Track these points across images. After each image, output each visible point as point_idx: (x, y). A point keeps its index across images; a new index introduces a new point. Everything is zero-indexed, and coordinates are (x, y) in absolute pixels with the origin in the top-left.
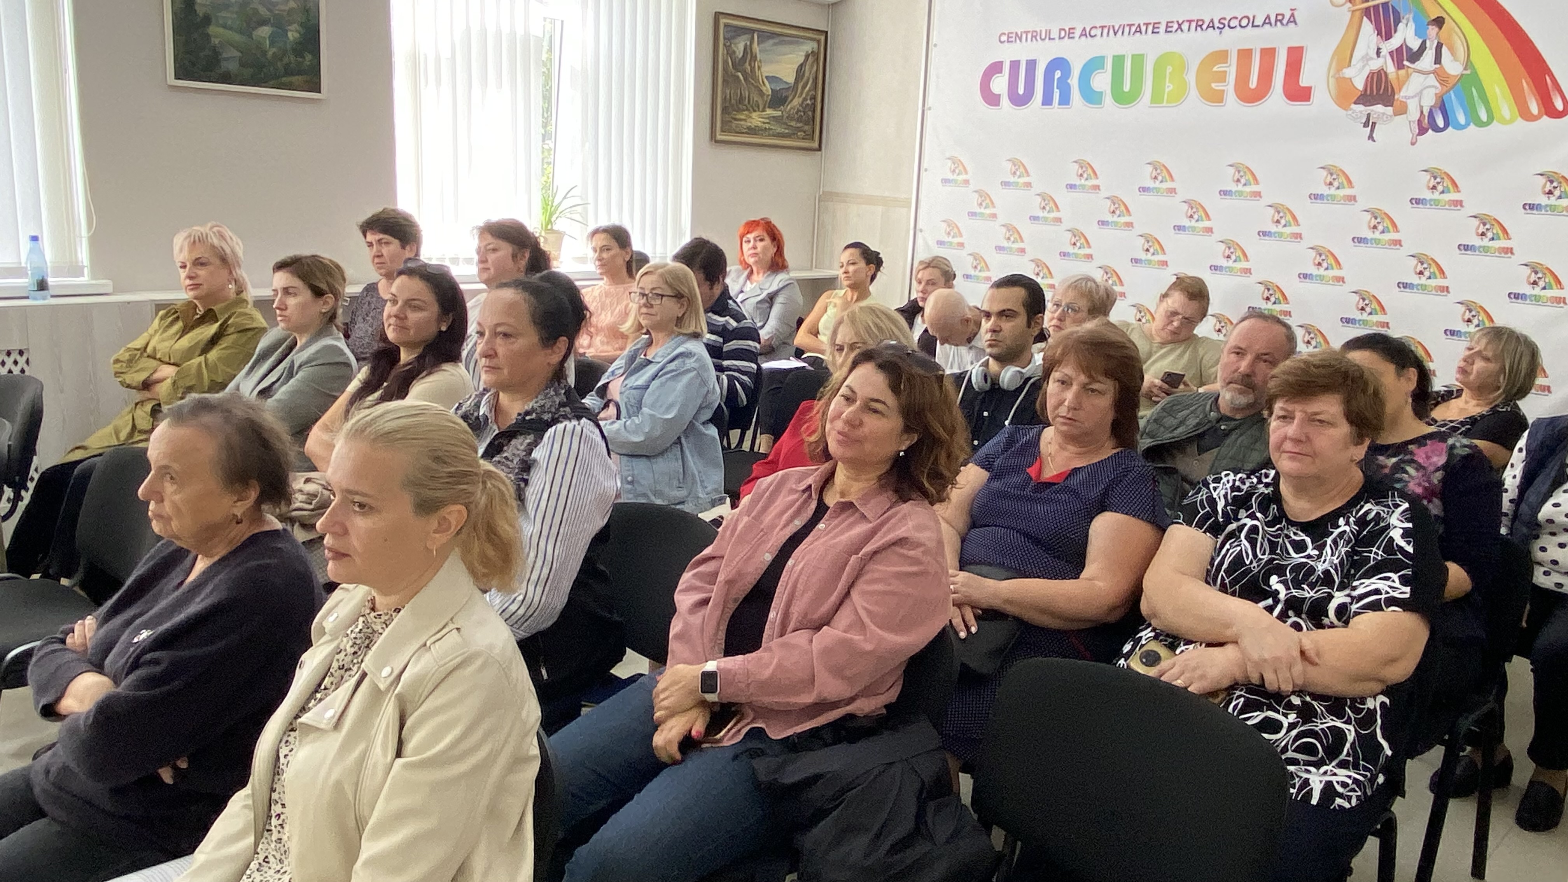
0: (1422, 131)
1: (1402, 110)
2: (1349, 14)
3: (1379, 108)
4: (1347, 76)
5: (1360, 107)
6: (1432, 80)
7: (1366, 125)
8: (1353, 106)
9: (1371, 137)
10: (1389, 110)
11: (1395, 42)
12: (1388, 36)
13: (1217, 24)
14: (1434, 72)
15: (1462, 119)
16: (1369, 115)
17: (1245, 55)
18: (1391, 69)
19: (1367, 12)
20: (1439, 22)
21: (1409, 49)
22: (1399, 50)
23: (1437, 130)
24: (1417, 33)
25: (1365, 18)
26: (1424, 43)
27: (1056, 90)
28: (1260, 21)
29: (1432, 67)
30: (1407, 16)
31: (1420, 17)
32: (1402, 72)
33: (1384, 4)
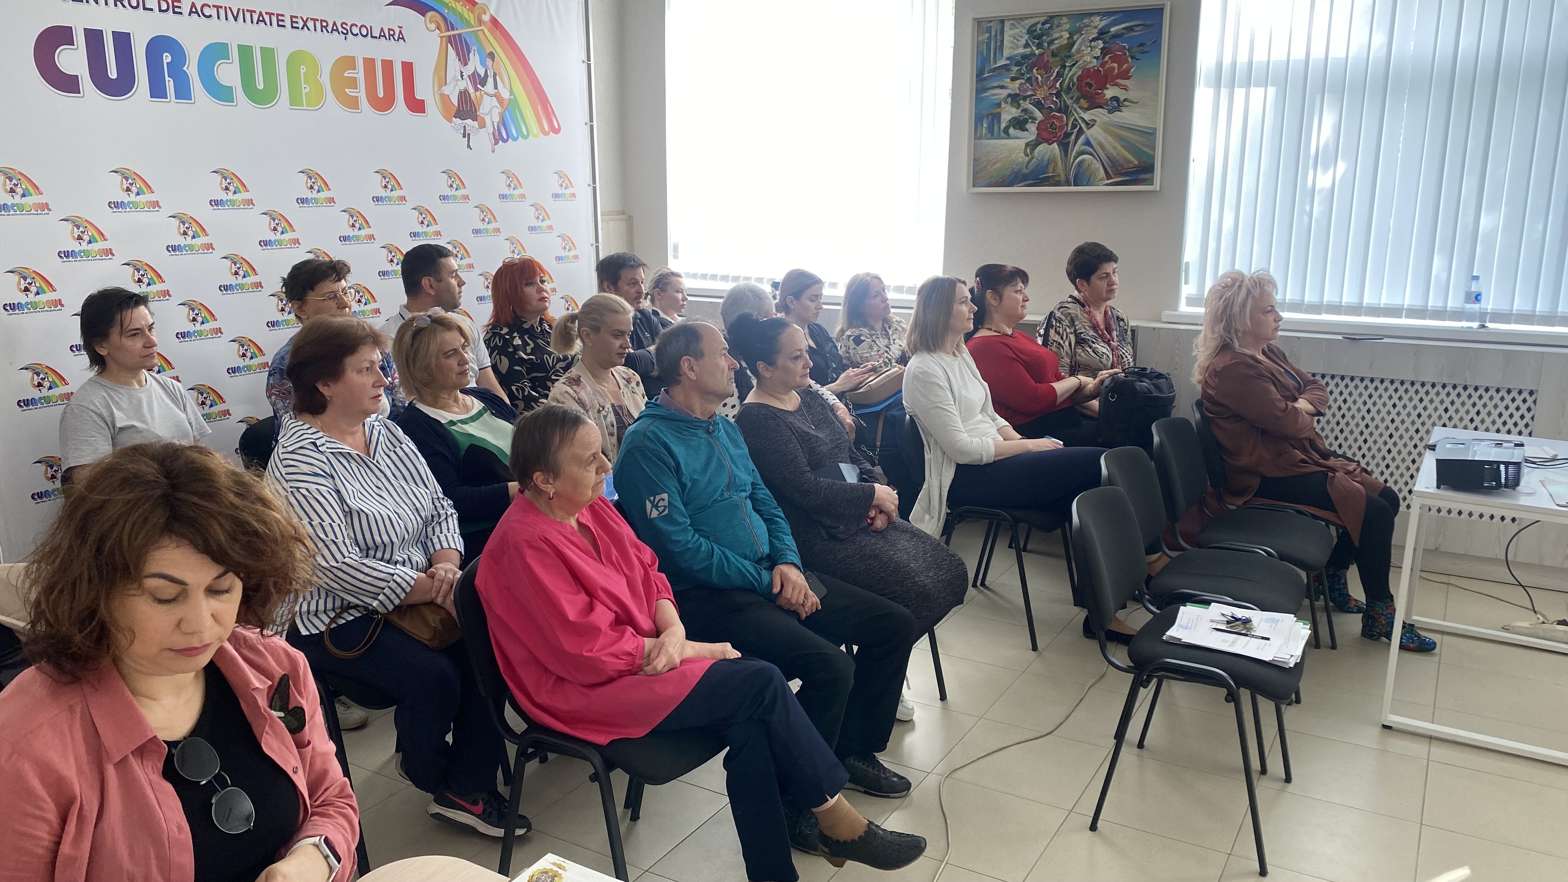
0: (496, 143)
1: (482, 125)
2: (439, 39)
3: (469, 121)
4: (446, 93)
5: (458, 120)
6: (494, 101)
7: (464, 137)
8: (454, 119)
9: (469, 146)
10: (475, 124)
11: (469, 69)
12: (466, 64)
13: (340, 29)
14: (495, 95)
15: (515, 134)
16: (465, 127)
17: (369, 63)
18: (471, 90)
19: (450, 39)
21: (479, 75)
22: (474, 74)
23: (505, 141)
24: (483, 64)
25: (450, 47)
26: (486, 71)
27: (167, 78)
28: (376, 33)
29: (493, 91)
30: (474, 48)
31: (480, 52)
32: (478, 93)
33: (460, 35)
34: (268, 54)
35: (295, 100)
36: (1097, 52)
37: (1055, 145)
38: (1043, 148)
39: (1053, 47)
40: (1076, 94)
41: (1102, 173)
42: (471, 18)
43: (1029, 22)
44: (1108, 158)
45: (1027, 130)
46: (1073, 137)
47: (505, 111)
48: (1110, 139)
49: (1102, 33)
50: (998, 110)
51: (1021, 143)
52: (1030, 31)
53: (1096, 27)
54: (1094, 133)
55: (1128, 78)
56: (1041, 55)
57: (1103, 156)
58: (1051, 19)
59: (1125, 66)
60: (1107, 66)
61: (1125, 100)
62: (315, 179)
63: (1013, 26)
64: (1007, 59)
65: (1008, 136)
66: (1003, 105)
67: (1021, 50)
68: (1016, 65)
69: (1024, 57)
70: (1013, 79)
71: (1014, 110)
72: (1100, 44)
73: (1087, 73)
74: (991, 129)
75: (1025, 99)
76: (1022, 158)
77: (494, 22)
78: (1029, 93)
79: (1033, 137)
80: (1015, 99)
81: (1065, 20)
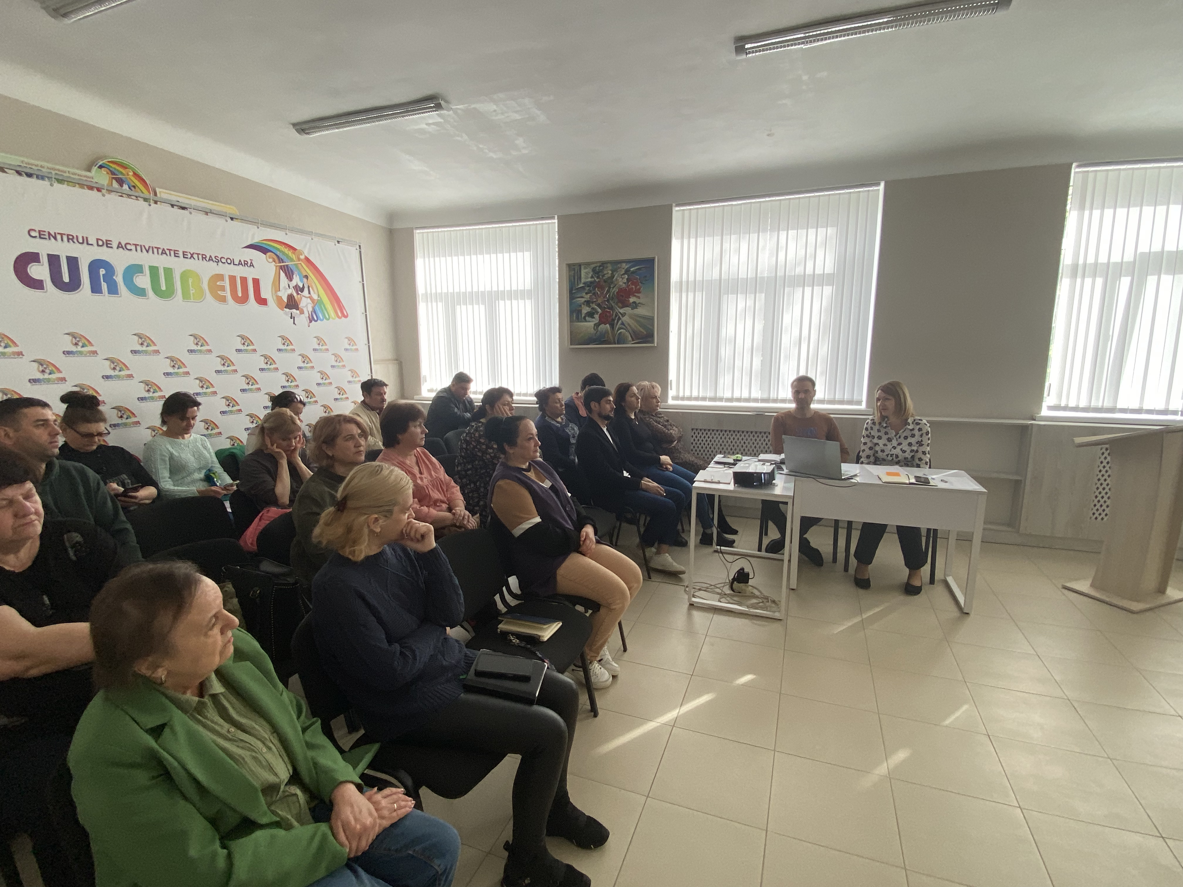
0: (311, 322)
1: (302, 312)
2: (275, 267)
3: (294, 310)
4: (280, 295)
5: (287, 310)
6: (309, 301)
7: (291, 318)
8: (285, 309)
9: (294, 323)
10: (298, 312)
11: (293, 283)
12: (291, 280)
13: (214, 259)
14: (309, 297)
15: (322, 318)
16: (291, 313)
18: (295, 294)
19: (281, 268)
20: (306, 277)
21: (299, 287)
22: (296, 286)
23: (316, 321)
24: (301, 281)
25: (281, 271)
26: (303, 285)
27: (103, 283)
28: (237, 262)
29: (308, 295)
30: (296, 273)
31: (300, 274)
32: (299, 296)
33: (287, 265)
34: (169, 272)
35: (186, 296)
36: (625, 281)
37: (608, 325)
38: (602, 326)
39: (604, 278)
40: (616, 301)
41: (630, 339)
42: (294, 257)
43: (593, 266)
44: (634, 332)
45: (594, 318)
46: (616, 321)
47: (315, 306)
48: (633, 322)
49: (627, 271)
50: (580, 308)
51: (592, 324)
52: (594, 270)
53: (624, 268)
54: (626, 319)
55: (640, 293)
56: (599, 281)
57: (631, 331)
58: (603, 264)
59: (638, 287)
60: (630, 287)
61: (639, 303)
62: (198, 339)
63: (585, 268)
64: (583, 284)
65: (586, 321)
66: (582, 306)
67: (590, 280)
68: (588, 287)
69: (591, 282)
70: (586, 293)
71: (588, 308)
72: (626, 276)
73: (621, 290)
74: (577, 318)
75: (592, 303)
76: (592, 331)
77: (307, 260)
78: (595, 300)
79: (597, 322)
80: (588, 303)
81: (609, 265)
